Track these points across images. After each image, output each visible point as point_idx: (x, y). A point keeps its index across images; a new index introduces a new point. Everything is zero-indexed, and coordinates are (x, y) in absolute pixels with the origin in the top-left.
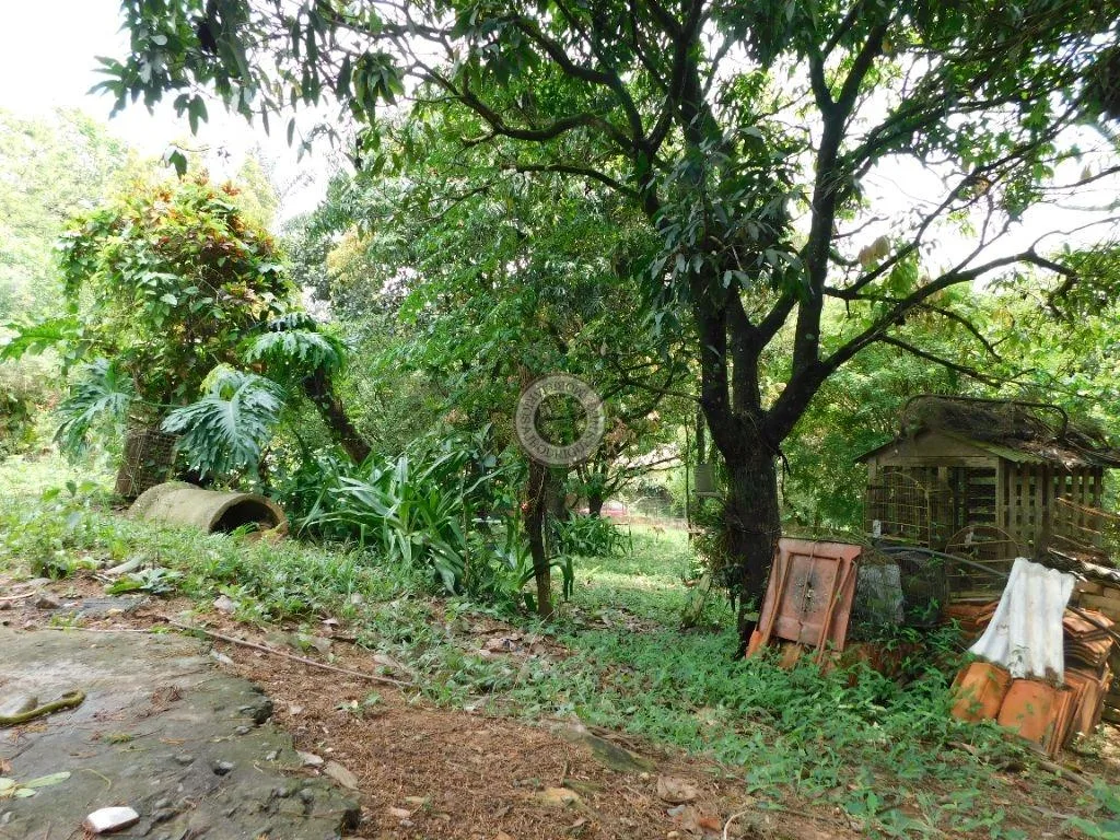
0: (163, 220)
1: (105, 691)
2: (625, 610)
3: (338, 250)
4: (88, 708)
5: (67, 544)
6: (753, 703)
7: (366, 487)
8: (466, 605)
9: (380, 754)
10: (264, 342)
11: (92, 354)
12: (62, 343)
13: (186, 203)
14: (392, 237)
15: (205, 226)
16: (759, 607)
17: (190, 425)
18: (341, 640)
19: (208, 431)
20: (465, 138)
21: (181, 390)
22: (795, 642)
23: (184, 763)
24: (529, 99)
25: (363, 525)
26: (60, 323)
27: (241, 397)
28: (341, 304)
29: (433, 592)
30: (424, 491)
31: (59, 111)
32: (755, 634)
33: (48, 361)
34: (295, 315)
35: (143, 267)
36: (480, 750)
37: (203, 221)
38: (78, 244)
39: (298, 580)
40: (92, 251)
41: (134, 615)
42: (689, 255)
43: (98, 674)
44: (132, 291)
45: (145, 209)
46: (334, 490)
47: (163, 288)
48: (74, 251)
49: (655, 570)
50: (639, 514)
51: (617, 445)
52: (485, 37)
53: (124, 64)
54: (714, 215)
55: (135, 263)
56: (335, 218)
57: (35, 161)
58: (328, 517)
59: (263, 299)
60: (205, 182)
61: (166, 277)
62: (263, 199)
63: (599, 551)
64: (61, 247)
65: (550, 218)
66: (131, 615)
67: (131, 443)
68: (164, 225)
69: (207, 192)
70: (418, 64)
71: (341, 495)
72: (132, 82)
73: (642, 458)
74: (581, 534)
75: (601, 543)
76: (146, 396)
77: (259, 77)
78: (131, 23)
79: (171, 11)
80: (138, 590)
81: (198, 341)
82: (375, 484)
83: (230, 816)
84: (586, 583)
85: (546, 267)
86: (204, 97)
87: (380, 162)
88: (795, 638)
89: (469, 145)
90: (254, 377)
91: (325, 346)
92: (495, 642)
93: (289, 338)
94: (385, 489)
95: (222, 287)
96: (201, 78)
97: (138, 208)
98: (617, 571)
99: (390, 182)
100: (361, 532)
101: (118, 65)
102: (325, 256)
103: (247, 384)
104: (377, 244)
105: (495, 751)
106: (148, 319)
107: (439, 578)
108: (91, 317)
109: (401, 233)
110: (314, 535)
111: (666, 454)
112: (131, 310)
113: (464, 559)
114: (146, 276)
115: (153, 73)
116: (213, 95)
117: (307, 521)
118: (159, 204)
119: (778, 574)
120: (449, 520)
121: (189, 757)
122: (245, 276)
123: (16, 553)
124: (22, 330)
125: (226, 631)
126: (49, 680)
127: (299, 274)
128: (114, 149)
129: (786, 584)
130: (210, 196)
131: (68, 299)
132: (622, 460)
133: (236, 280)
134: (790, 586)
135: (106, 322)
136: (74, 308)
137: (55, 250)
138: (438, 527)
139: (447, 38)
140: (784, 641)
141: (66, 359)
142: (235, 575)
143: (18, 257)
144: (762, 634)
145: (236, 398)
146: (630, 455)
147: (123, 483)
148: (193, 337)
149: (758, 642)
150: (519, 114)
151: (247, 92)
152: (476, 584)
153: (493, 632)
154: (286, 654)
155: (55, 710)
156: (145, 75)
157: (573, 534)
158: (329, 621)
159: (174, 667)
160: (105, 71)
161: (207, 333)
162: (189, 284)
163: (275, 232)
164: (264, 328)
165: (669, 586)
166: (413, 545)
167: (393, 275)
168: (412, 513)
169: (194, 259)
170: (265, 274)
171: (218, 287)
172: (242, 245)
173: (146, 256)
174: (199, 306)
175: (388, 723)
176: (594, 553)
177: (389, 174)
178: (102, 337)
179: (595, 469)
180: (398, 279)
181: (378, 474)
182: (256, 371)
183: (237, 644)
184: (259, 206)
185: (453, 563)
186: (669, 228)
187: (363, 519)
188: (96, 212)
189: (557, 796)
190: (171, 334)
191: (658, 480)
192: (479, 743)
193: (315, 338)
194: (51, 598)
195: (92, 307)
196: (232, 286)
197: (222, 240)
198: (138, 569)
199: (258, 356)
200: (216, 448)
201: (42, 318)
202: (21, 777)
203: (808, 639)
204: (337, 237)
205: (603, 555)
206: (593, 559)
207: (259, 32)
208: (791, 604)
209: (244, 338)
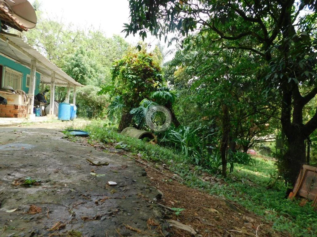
0: (135, 62)
1: (113, 163)
2: (250, 180)
3: (177, 71)
4: (109, 166)
5: (107, 137)
6: (286, 212)
7: (178, 134)
8: (201, 168)
9: (170, 191)
10: (155, 93)
11: (117, 95)
12: (110, 92)
13: (140, 58)
14: (191, 67)
15: (144, 64)
16: (293, 185)
17: (136, 112)
18: (166, 169)
19: (140, 115)
20: (212, 40)
21: (135, 104)
22: (305, 198)
23: (127, 178)
24: (234, 28)
25: (176, 143)
26: (110, 87)
27: (149, 107)
28: (177, 86)
29: (192, 163)
30: (193, 136)
31: (115, 37)
32: (291, 193)
33: (107, 96)
34: (164, 87)
35: (129, 74)
36: (195, 196)
37: (144, 62)
38: (116, 68)
39: (158, 154)
40: (119, 70)
41: (120, 153)
42: (279, 73)
43: (112, 161)
44: (126, 80)
45: (131, 60)
46: (170, 133)
47: (133, 79)
48: (115, 70)
49: (262, 171)
50: (259, 155)
51: (254, 133)
52: (219, 11)
53: (129, 25)
54: (289, 61)
55: (128, 73)
56: (176, 62)
57: (108, 49)
58: (167, 140)
59: (156, 83)
60: (145, 53)
61: (134, 76)
62: (159, 57)
63: (244, 163)
64: (112, 69)
65: (238, 62)
66: (119, 153)
67: (123, 116)
68: (135, 63)
69: (145, 55)
70: (201, 20)
71: (171, 135)
72: (131, 29)
73: (262, 137)
74: (239, 157)
75: (246, 161)
76: (127, 106)
77: (160, 26)
78: (132, 15)
79: (141, 11)
80: (121, 148)
81: (140, 93)
82: (180, 133)
83: (134, 189)
84: (239, 171)
85: (235, 77)
86: (146, 31)
87: (189, 47)
88: (306, 197)
89: (214, 42)
90: (152, 102)
91: (170, 95)
92: (207, 178)
93: (161, 93)
94: (183, 135)
95: (147, 79)
96: (146, 27)
97: (129, 60)
98: (249, 169)
99: (192, 53)
100: (175, 145)
101: (128, 25)
102: (174, 73)
103: (150, 104)
104: (187, 69)
105: (199, 198)
106: (129, 86)
107: (194, 160)
108: (117, 85)
109: (194, 66)
110: (163, 144)
111: (270, 137)
112: (126, 84)
113: (202, 156)
114: (130, 76)
115: (135, 26)
116: (149, 31)
117: (162, 140)
118: (134, 59)
119: (301, 176)
120: (199, 145)
121: (128, 178)
122: (153, 77)
123: (98, 137)
124: (103, 88)
125: (139, 160)
126: (103, 160)
127: (166, 77)
128: (125, 45)
129: (304, 180)
130: (146, 56)
131: (113, 81)
132: (256, 137)
133: (150, 78)
134: (306, 180)
135: (120, 87)
136: (114, 83)
137: (111, 69)
138: (195, 146)
139: (209, 12)
140: (302, 197)
141: (111, 95)
142: (142, 149)
143: (103, 72)
144: (294, 193)
145: (147, 107)
146: (259, 136)
147: (120, 127)
148: (139, 92)
149: (292, 195)
150: (230, 33)
151: (157, 29)
152: (204, 164)
153: (207, 176)
154: (152, 168)
155: (103, 165)
156: (133, 27)
157: (237, 157)
158: (164, 164)
159: (127, 162)
160: (125, 27)
161: (142, 91)
162: (139, 78)
163: (161, 66)
164: (156, 90)
165: (266, 176)
166: (188, 150)
167: (191, 78)
168: (189, 142)
169: (141, 72)
170: (157, 76)
171: (146, 79)
172: (152, 69)
173: (130, 71)
174: (141, 84)
175: (173, 186)
176: (243, 163)
177: (192, 50)
178: (119, 90)
179: (247, 139)
180: (192, 79)
181: (181, 130)
182: (153, 101)
183: (141, 163)
184: (158, 59)
185: (199, 157)
186: (273, 65)
187: (176, 142)
188: (120, 60)
189: (213, 210)
190: (134, 91)
191: (267, 145)
192: (195, 195)
193: (168, 93)
194: (104, 147)
195: (117, 84)
196: (149, 79)
197: (148, 68)
198: (121, 144)
199: (153, 97)
200: (141, 119)
201: (107, 85)
202: (97, 173)
203: (310, 198)
204: (177, 67)
205: (246, 164)
206: (242, 165)
207: (161, 14)
208: (305, 185)
209: (151, 92)
